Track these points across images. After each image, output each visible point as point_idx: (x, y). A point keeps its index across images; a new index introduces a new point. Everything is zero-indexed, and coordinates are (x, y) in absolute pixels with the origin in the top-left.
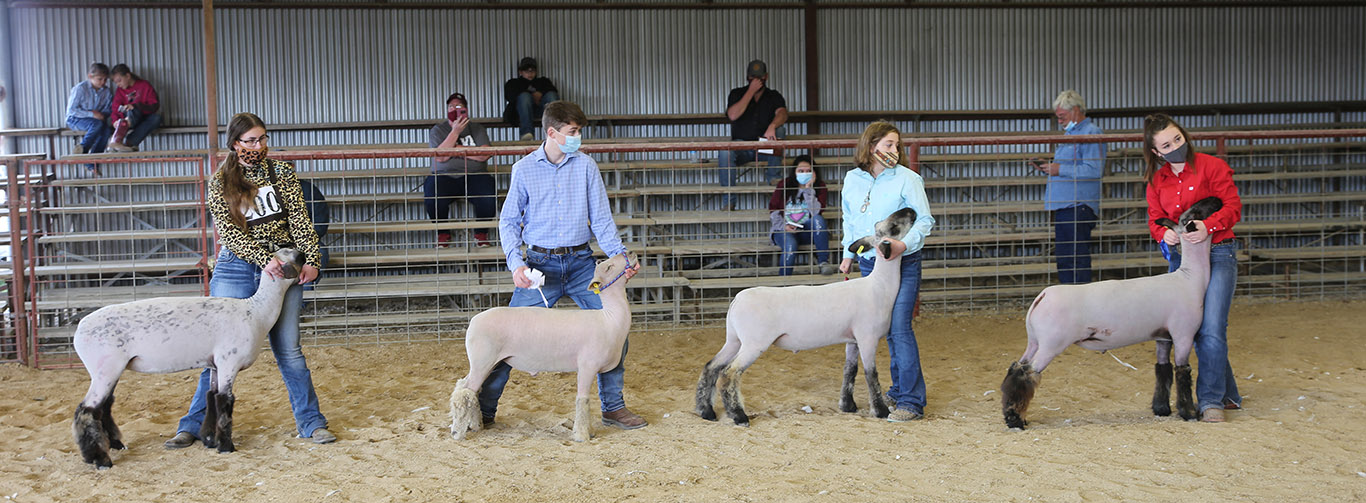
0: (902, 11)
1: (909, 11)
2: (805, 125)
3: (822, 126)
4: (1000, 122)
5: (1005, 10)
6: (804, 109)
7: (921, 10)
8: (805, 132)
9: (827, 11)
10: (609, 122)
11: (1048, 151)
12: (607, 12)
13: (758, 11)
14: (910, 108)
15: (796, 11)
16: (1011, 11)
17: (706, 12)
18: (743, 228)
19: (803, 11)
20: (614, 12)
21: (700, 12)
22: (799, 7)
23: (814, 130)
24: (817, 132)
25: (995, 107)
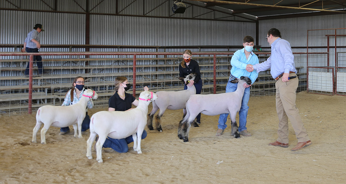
0: (115, 16)
1: (117, 16)
2: (85, 49)
3: (90, 49)
4: (142, 49)
5: (144, 18)
6: (85, 44)
7: (120, 16)
8: (84, 51)
9: (93, 15)
10: (21, 47)
11: (155, 57)
12: (21, 12)
13: (71, 14)
14: (116, 45)
15: (83, 15)
16: (146, 18)
17: (54, 13)
18: (64, 80)
19: (85, 15)
20: (23, 12)
21: (52, 13)
22: (84, 14)
23: (88, 50)
24: (89, 51)
25: (141, 45)
